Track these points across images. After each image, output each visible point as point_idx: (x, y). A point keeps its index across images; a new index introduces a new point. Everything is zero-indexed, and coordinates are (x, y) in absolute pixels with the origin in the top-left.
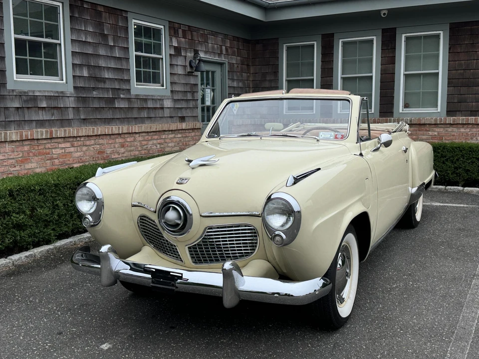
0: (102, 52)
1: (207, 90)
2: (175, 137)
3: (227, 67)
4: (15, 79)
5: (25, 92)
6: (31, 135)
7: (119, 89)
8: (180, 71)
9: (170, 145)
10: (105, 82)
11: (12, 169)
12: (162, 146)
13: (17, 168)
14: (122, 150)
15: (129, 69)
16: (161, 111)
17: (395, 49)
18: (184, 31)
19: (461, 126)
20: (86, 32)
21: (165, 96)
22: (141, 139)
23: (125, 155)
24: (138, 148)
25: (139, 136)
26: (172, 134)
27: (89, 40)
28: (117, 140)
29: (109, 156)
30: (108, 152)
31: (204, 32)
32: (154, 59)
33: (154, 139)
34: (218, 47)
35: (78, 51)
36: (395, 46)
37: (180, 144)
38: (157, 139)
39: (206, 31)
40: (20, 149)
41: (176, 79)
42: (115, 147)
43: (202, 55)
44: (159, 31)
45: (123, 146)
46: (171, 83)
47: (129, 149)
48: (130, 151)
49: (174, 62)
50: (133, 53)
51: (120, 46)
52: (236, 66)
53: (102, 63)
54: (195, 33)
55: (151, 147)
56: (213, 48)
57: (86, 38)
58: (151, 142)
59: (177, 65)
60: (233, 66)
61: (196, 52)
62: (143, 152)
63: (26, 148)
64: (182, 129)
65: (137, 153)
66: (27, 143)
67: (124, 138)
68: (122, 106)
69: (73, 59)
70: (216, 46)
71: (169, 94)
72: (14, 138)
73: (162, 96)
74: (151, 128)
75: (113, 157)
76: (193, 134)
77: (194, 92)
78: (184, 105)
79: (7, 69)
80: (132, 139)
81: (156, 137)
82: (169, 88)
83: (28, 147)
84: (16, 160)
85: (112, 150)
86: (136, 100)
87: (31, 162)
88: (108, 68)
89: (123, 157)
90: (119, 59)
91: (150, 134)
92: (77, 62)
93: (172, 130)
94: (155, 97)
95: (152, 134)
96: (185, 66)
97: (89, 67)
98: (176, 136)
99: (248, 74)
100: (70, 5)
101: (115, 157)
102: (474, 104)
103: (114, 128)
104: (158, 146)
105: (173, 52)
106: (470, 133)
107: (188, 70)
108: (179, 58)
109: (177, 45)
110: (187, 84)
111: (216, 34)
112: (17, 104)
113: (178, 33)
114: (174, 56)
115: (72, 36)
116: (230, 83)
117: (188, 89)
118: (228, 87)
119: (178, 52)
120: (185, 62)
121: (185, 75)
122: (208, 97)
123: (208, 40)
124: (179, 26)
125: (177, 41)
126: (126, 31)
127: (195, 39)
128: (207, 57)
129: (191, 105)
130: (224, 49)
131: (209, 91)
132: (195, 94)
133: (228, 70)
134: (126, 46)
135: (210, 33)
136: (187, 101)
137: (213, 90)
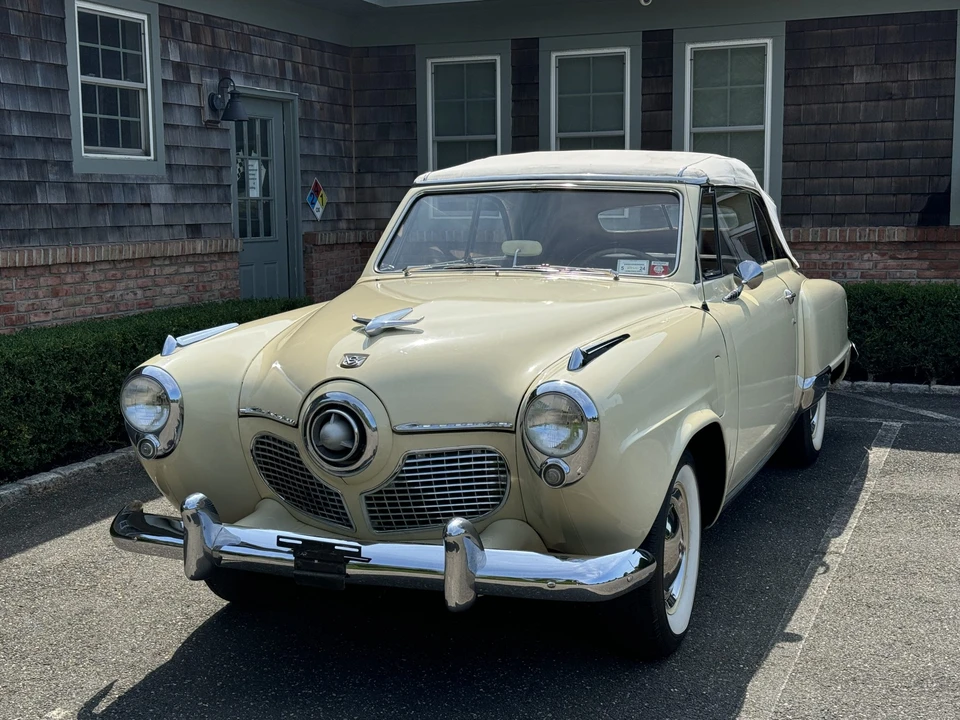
0: (4, 76)
1: (250, 162)
2: (177, 273)
3: (297, 111)
7: (45, 162)
8: (186, 119)
9: (167, 290)
10: (11, 147)
12: (148, 293)
14: (55, 303)
15: (69, 116)
16: (143, 212)
17: (672, 76)
18: (195, 27)
19: (812, 247)
21: (152, 178)
22: (98, 276)
23: (61, 314)
24: (91, 298)
25: (94, 271)
26: (171, 265)
28: (42, 279)
29: (23, 318)
30: (22, 309)
31: (242, 29)
32: (125, 91)
33: (129, 277)
34: (274, 65)
36: (672, 71)
37: (191, 289)
38: (136, 277)
39: (245, 26)
41: (178, 138)
42: (37, 297)
43: (238, 82)
44: (136, 27)
45: (55, 294)
46: (168, 147)
47: (71, 300)
48: (74, 305)
49: (173, 100)
50: (77, 79)
51: (47, 61)
52: (317, 106)
53: (5, 102)
54: (221, 32)
55: (121, 295)
56: (264, 65)
58: (123, 285)
59: (181, 105)
60: (312, 107)
61: (225, 78)
62: (104, 307)
64: (194, 255)
65: (89, 309)
67: (59, 275)
68: (52, 200)
70: (269, 61)
71: (163, 172)
73: (147, 179)
74: (121, 252)
75: (33, 319)
76: (220, 265)
77: (221, 168)
78: (199, 198)
80: (77, 277)
81: (133, 272)
82: (163, 160)
85: (31, 302)
86: (85, 186)
88: (20, 114)
89: (56, 319)
90: (46, 91)
91: (118, 266)
93: (170, 257)
94: (129, 179)
95: (123, 265)
96: (198, 110)
98: (182, 270)
99: (347, 126)
101: (37, 319)
102: (838, 198)
103: (34, 252)
104: (139, 292)
105: (170, 76)
106: (830, 262)
107: (207, 118)
108: (185, 89)
109: (178, 60)
110: (203, 150)
111: (270, 34)
113: (181, 30)
114: (173, 83)
116: (305, 148)
117: (207, 160)
118: (300, 155)
119: (182, 74)
120: (200, 99)
121: (199, 128)
122: (255, 179)
123: (251, 47)
124: (184, 15)
125: (178, 51)
126: (59, 29)
127: (221, 45)
128: (251, 86)
129: (215, 199)
130: (289, 69)
131: (256, 164)
132: (224, 173)
133: (301, 116)
134: (59, 62)
135: (255, 32)
136: (205, 189)
137: (266, 164)
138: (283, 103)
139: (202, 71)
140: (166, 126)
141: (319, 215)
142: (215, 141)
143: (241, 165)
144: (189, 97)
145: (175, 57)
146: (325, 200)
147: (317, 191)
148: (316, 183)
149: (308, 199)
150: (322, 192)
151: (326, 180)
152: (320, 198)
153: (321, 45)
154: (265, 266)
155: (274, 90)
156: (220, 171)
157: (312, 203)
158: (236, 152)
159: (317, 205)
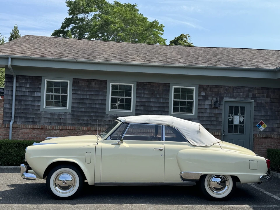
0: (153, 100)
1: (235, 116)
3: (254, 104)
4: (109, 110)
5: (113, 115)
8: (206, 107)
15: (169, 107)
18: (211, 88)
20: (144, 94)
21: (192, 118)
27: (146, 96)
31: (230, 87)
34: (243, 95)
35: (139, 100)
39: (232, 87)
41: (202, 111)
43: (227, 99)
44: (192, 89)
49: (201, 103)
50: (172, 100)
51: (163, 97)
53: (152, 105)
56: (239, 95)
57: (144, 96)
59: (204, 104)
60: (261, 103)
61: (222, 98)
69: (136, 103)
70: (241, 94)
71: (197, 117)
72: (104, 130)
73: (191, 118)
79: (106, 108)
82: (197, 115)
92: (138, 104)
96: (211, 105)
97: (144, 106)
100: (137, 84)
105: (201, 98)
107: (213, 106)
108: (206, 101)
109: (204, 95)
110: (211, 113)
111: (243, 88)
112: (109, 119)
113: (206, 89)
114: (202, 100)
115: (136, 95)
116: (257, 113)
117: (213, 115)
118: (254, 115)
119: (205, 98)
120: (212, 103)
121: (211, 109)
122: (237, 120)
123: (233, 91)
124: (208, 86)
125: (205, 93)
126: (168, 91)
127: (221, 91)
128: (232, 100)
129: (215, 123)
130: (250, 95)
131: (238, 117)
132: (219, 118)
133: (255, 106)
134: (167, 97)
135: (236, 87)
136: (211, 121)
137: (244, 117)
138: (251, 103)
139: (213, 97)
140: (198, 108)
141: (262, 130)
142: (216, 111)
143: (233, 117)
144: (208, 102)
145: (203, 94)
146: (266, 126)
147: (262, 124)
148: (262, 122)
149: (257, 125)
150: (264, 124)
151: (267, 121)
152: (263, 126)
153: (268, 89)
154: (239, 140)
155: (243, 100)
156: (217, 117)
157: (258, 127)
158: (229, 114)
159: (261, 127)
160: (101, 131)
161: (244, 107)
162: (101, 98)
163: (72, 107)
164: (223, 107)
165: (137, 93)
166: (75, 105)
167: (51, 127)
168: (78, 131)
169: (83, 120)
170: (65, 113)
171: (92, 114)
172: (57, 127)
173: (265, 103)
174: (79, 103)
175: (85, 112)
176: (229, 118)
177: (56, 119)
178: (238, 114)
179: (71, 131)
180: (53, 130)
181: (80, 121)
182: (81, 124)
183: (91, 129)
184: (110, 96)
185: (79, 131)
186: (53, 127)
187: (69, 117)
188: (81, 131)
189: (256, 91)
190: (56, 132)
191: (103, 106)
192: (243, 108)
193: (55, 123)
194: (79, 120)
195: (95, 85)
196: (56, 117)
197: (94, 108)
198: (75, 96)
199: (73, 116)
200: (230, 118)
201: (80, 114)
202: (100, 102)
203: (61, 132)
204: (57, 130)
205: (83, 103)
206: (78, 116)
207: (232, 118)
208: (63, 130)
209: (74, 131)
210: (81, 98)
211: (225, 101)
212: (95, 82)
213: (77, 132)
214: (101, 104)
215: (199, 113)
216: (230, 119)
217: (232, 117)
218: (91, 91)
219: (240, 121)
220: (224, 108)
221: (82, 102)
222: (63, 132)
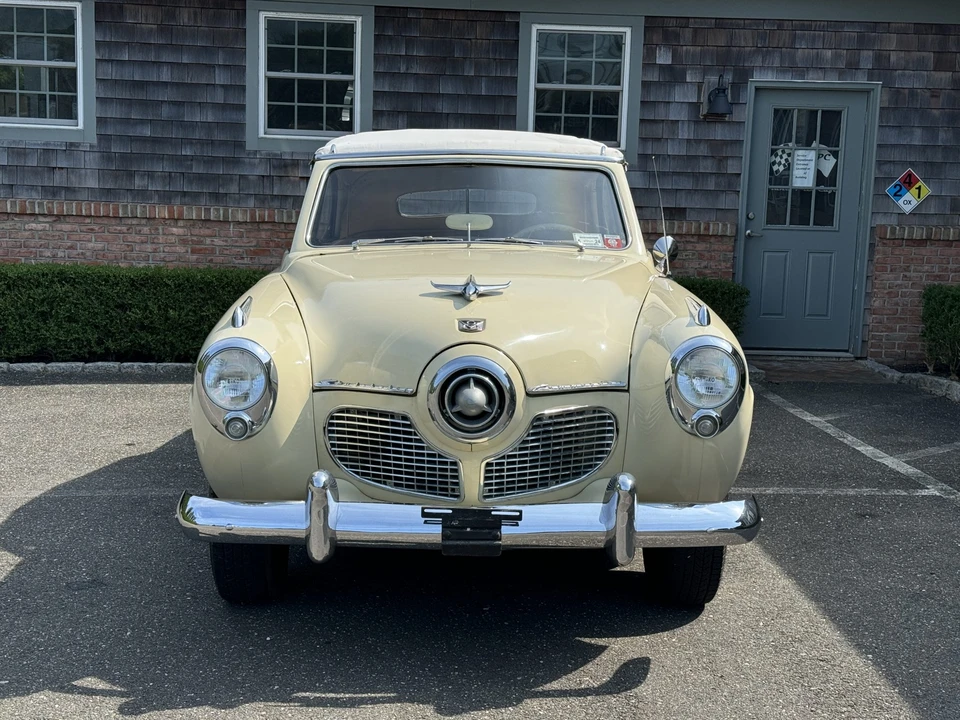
1: (800, 152)
3: (879, 97)
4: (262, 134)
5: (276, 155)
6: (269, 216)
8: (677, 114)
11: (237, 262)
13: (246, 261)
15: (515, 117)
20: (409, 59)
27: (416, 69)
31: (780, 26)
34: (836, 57)
35: (386, 89)
39: (788, 23)
40: (252, 234)
41: (659, 131)
43: (763, 77)
44: (617, 38)
49: (656, 98)
50: (530, 86)
51: (493, 75)
52: (925, 94)
53: (444, 107)
54: (743, 32)
56: (816, 57)
57: (407, 69)
59: (668, 102)
60: (913, 94)
61: (743, 76)
63: (263, 235)
66: (266, 227)
69: (375, 103)
70: (829, 53)
72: (240, 217)
76: (700, 246)
77: (727, 157)
78: (687, 184)
79: (247, 122)
82: (635, 150)
83: (269, 233)
84: (246, 251)
87: (272, 256)
90: (488, 98)
92: (383, 106)
96: (695, 105)
97: (411, 114)
100: (376, 17)
105: (654, 77)
107: (705, 112)
108: (676, 88)
109: (669, 62)
110: (698, 141)
111: (836, 26)
112: (261, 171)
113: (677, 36)
114: (659, 82)
115: (375, 67)
116: (892, 138)
117: (703, 150)
118: (879, 146)
119: (673, 75)
120: (699, 97)
121: (696, 122)
122: (805, 168)
123: (793, 41)
124: (684, 21)
125: (671, 55)
126: (511, 49)
127: (743, 44)
128: (788, 80)
129: (711, 186)
130: (867, 58)
131: (812, 155)
132: (730, 162)
133: (886, 105)
134: (508, 75)
135: (805, 26)
136: (697, 176)
137: (835, 154)
138: (868, 92)
139: (706, 71)
140: (642, 121)
141: (908, 209)
142: (719, 133)
143: (789, 155)
144: (684, 95)
145: (664, 58)
146: (926, 191)
147: (909, 182)
148: (910, 175)
149: (889, 190)
150: (921, 183)
151: (932, 172)
152: (914, 191)
153: (942, 29)
154: (811, 255)
155: (833, 81)
156: (722, 160)
157: (895, 195)
158: (775, 142)
159: (908, 196)
160: (226, 222)
161: (838, 113)
162: (220, 78)
163: (101, 121)
164: (745, 114)
165: (377, 58)
166: (113, 112)
167: (13, 204)
168: (129, 222)
169: (151, 175)
170: (71, 148)
171: (187, 152)
172: (41, 205)
173: (928, 94)
174: (129, 103)
175: (154, 140)
176: (774, 163)
177: (35, 171)
178: (814, 144)
179: (99, 221)
180: (26, 218)
181: (138, 183)
182: (142, 195)
183: (185, 213)
184: (260, 73)
185: (135, 222)
186: (23, 206)
187: (92, 161)
188: (144, 222)
189: (891, 42)
190: (39, 227)
191: (233, 117)
192: (832, 118)
193: (32, 187)
194: (131, 175)
195: (196, 21)
196: (33, 162)
197: (193, 125)
198: (111, 72)
199: (107, 157)
200: (778, 159)
201: (135, 148)
202: (219, 97)
203: (59, 226)
204: (41, 219)
205: (145, 104)
206: (124, 157)
207: (786, 160)
208: (67, 219)
209: (113, 221)
210: (136, 78)
211: (757, 89)
212: (192, 10)
213: (124, 229)
214: (224, 107)
215: (643, 140)
216: (780, 163)
217: (785, 156)
218: (178, 49)
219: (819, 174)
220: (753, 117)
221: (141, 96)
222: (66, 227)
